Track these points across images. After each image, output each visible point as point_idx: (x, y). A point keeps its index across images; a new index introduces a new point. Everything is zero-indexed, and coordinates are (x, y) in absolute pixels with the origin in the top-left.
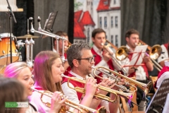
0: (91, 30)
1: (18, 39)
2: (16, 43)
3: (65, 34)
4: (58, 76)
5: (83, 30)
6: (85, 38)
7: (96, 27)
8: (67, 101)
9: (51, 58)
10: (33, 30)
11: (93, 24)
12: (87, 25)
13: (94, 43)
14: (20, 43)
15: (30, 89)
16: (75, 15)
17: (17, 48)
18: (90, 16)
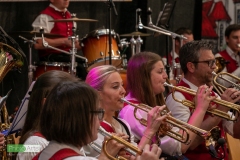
0: (225, 26)
1: (122, 38)
2: (118, 43)
3: (189, 31)
4: (160, 84)
5: (215, 27)
6: (216, 38)
7: (232, 23)
8: (169, 119)
9: (149, 61)
10: (141, 26)
11: (228, 19)
12: (219, 20)
13: (227, 44)
14: (123, 43)
15: (120, 100)
16: (204, 6)
17: (119, 48)
18: (224, 8)
